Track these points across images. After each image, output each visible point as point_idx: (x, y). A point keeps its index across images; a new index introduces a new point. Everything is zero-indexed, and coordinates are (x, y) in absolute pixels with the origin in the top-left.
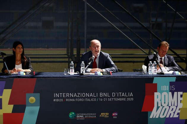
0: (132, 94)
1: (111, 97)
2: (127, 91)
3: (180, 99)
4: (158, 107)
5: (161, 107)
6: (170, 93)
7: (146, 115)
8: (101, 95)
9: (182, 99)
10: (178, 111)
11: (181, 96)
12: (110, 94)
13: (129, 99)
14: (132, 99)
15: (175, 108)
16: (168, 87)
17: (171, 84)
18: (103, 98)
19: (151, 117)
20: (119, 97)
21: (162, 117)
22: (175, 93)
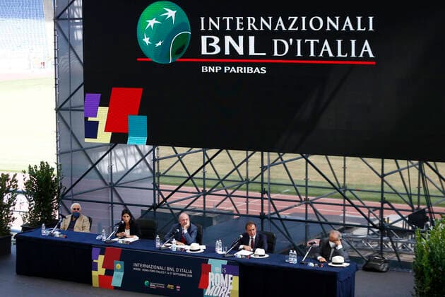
0: (191, 272)
1: (175, 272)
2: (188, 269)
3: (230, 281)
4: (212, 287)
5: (214, 287)
6: (222, 275)
7: (201, 292)
8: (168, 269)
9: (231, 281)
10: (228, 292)
11: (232, 279)
12: (175, 269)
13: (189, 276)
14: (191, 276)
15: (226, 289)
16: (220, 269)
17: (223, 266)
18: (169, 271)
19: (206, 294)
20: (182, 273)
21: (215, 295)
22: (226, 275)
